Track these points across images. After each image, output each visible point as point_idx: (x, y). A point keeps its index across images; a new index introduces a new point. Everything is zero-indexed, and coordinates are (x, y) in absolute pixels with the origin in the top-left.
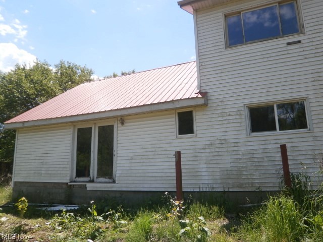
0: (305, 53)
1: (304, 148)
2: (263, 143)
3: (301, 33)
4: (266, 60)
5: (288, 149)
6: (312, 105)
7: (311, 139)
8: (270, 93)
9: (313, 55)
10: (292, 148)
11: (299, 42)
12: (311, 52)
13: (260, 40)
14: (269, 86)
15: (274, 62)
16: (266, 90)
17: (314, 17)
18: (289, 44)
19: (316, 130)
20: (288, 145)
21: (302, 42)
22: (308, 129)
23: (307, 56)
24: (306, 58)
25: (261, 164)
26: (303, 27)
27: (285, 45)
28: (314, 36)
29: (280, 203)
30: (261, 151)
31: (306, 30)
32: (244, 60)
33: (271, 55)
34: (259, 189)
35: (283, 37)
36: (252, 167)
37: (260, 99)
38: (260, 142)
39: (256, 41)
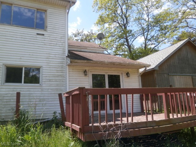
0: (45, 42)
1: (35, 95)
2: (12, 90)
3: (45, 30)
4: (23, 39)
5: (21, 95)
6: (44, 71)
7: (40, 90)
8: (22, 60)
9: (49, 44)
10: (29, 94)
11: (43, 35)
12: (48, 42)
13: (22, 26)
14: (22, 56)
15: (28, 42)
16: (19, 58)
17: (53, 24)
18: (38, 34)
19: (43, 85)
20: (21, 92)
21: (45, 35)
22: (40, 84)
23: (46, 44)
24: (45, 45)
25: (8, 103)
26: (47, 27)
27: (36, 34)
28: (51, 34)
29: (7, 129)
30: (9, 95)
31: (48, 29)
32: (9, 35)
33: (27, 37)
34: (3, 119)
35: (35, 29)
36: (2, 105)
37: (15, 62)
38: (10, 89)
39: (19, 26)
